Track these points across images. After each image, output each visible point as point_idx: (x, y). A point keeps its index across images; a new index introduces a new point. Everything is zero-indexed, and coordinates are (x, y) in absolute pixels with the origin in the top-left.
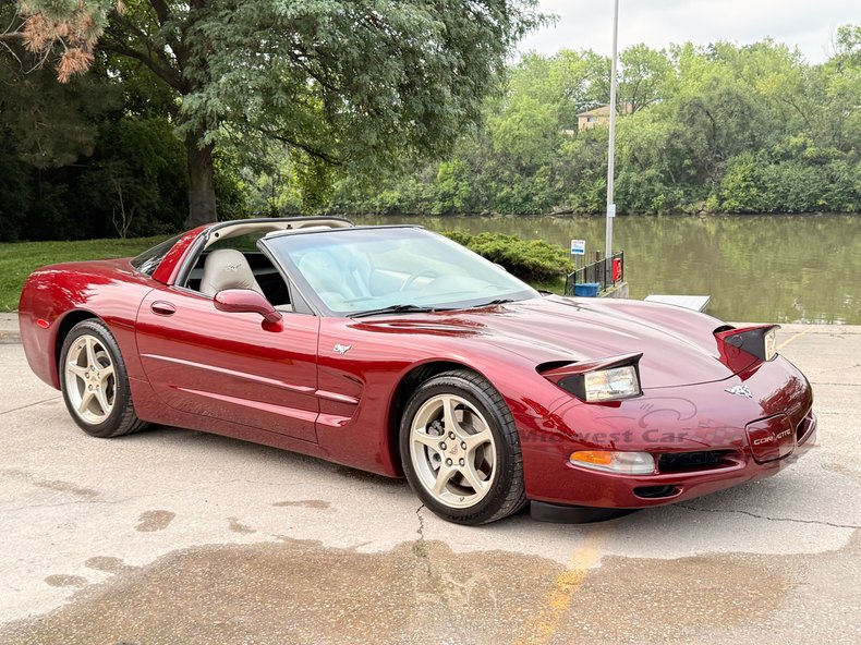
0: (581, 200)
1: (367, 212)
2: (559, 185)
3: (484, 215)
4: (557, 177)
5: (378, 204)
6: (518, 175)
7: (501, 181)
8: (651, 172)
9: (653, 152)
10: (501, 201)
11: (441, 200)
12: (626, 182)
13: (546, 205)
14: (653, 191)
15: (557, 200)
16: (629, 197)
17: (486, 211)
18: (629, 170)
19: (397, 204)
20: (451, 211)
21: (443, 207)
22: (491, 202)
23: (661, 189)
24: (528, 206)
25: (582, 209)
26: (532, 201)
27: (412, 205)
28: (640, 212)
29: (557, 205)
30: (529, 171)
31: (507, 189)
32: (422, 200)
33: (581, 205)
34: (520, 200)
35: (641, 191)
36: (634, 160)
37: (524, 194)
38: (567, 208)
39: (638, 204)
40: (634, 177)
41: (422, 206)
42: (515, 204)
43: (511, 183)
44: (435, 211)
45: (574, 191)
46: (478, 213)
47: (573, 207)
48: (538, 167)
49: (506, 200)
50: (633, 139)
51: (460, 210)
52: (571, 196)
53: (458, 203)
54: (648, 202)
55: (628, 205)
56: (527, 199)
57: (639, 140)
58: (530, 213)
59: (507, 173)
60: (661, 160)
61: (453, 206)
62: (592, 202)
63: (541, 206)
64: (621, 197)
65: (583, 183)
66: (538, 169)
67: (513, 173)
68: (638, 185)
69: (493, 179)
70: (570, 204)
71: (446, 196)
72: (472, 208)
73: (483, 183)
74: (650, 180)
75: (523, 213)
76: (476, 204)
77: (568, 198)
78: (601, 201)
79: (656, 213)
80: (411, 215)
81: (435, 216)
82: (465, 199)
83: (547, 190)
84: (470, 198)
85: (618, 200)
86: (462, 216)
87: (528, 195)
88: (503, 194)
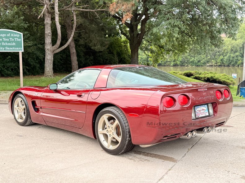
0: (215, 62)
2: (209, 57)
3: (186, 66)
4: (208, 55)
6: (196, 55)
7: (191, 56)
8: (237, 54)
9: (238, 48)
10: (191, 62)
11: (173, 62)
12: (230, 56)
13: (205, 63)
14: (238, 59)
15: (208, 62)
16: (230, 61)
18: (230, 53)
20: (176, 65)
21: (174, 64)
22: (188, 62)
23: (240, 59)
24: (199, 64)
25: (216, 65)
26: (200, 62)
27: (165, 63)
28: (233, 66)
29: (208, 63)
31: (193, 59)
32: (168, 62)
33: (215, 63)
34: (197, 62)
35: (234, 59)
36: (232, 50)
37: (198, 60)
38: (211, 64)
39: (233, 63)
40: (232, 55)
41: (168, 63)
42: (195, 63)
43: (194, 57)
44: (172, 65)
45: (213, 59)
46: (184, 66)
47: (213, 64)
49: (192, 62)
50: (232, 44)
52: (213, 61)
53: (178, 63)
54: (236, 63)
55: (230, 64)
56: (199, 61)
57: (234, 44)
58: (199, 66)
60: (240, 50)
62: (219, 62)
63: (203, 64)
64: (228, 61)
65: (216, 57)
68: (233, 57)
69: (189, 56)
70: (212, 63)
71: (175, 61)
72: (182, 64)
73: (186, 57)
74: (237, 56)
75: (198, 66)
76: (184, 63)
77: (211, 61)
78: (222, 62)
79: (238, 66)
80: (164, 66)
81: (171, 66)
82: (180, 61)
83: (205, 59)
84: (182, 61)
85: (227, 62)
86: (180, 66)
87: (199, 60)
88: (192, 60)
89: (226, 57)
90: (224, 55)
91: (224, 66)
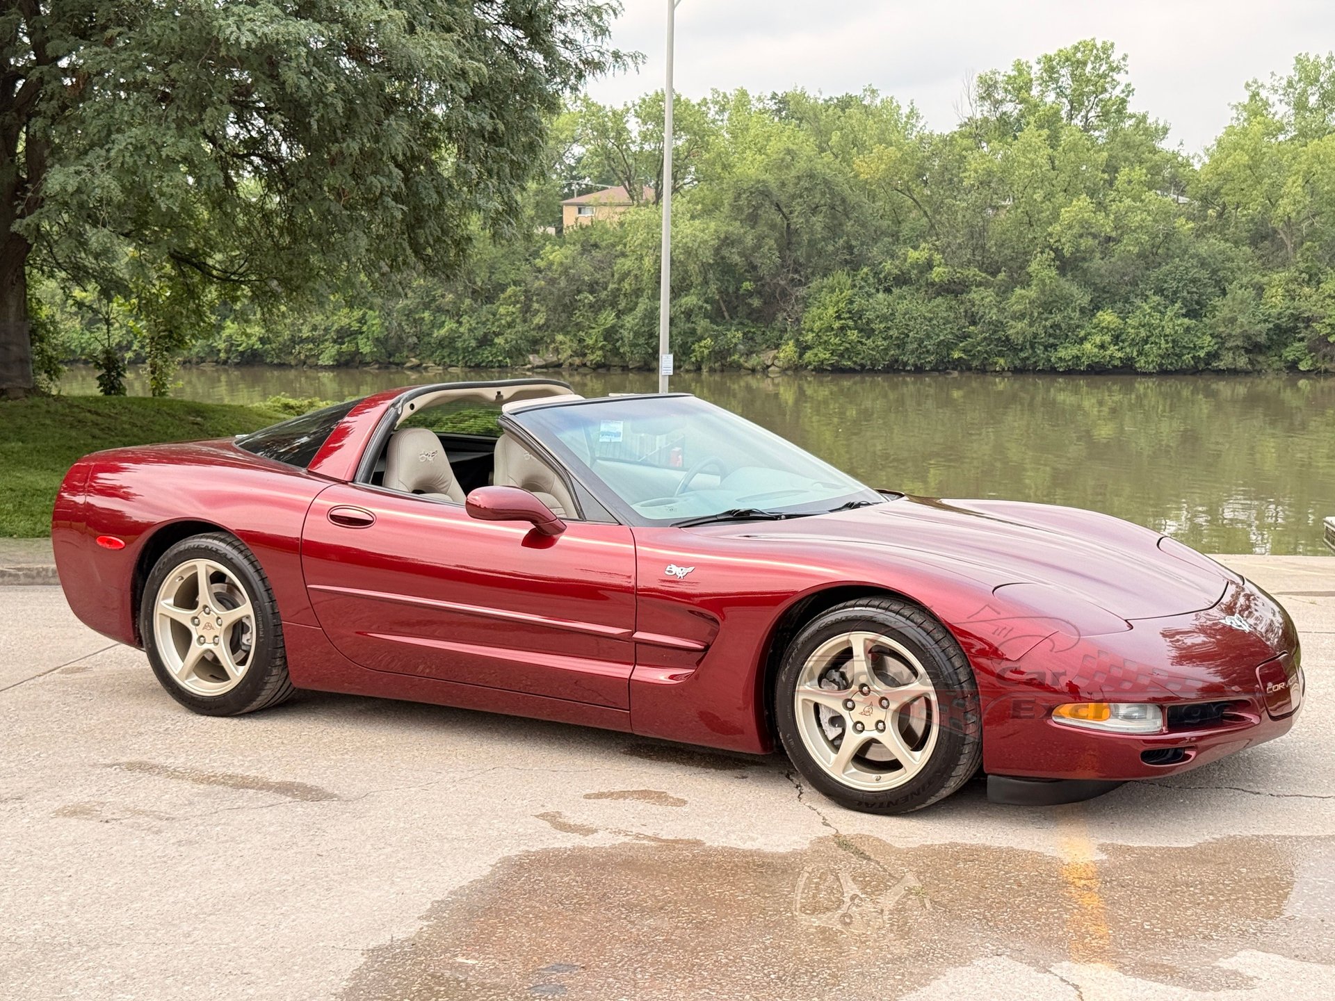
0: (575, 345)
1: (202, 360)
2: (539, 320)
3: (411, 368)
4: (536, 306)
5: (222, 346)
6: (468, 301)
7: (439, 310)
8: (690, 300)
9: (694, 269)
10: (441, 344)
11: (335, 341)
12: (651, 316)
13: (516, 353)
14: (693, 332)
15: (535, 344)
16: (655, 342)
17: (415, 361)
18: (653, 298)
19: (258, 346)
20: (352, 359)
21: (340, 353)
22: (424, 346)
23: (706, 330)
24: (486, 354)
25: (577, 361)
26: (492, 344)
27: (286, 348)
29: (536, 352)
30: (489, 295)
31: (450, 325)
32: (302, 341)
33: (575, 354)
34: (473, 344)
37: (480, 333)
38: (551, 358)
41: (301, 351)
42: (465, 350)
43: (457, 315)
44: (325, 360)
45: (563, 330)
46: (400, 365)
47: (563, 356)
48: (503, 288)
49: (448, 343)
51: (368, 359)
52: (560, 337)
53: (366, 348)
54: (685, 349)
55: (655, 356)
56: (485, 341)
58: (489, 366)
59: (450, 297)
60: (706, 282)
61: (357, 352)
62: (593, 349)
63: (509, 354)
64: (641, 340)
65: (578, 317)
66: (503, 291)
67: (460, 297)
69: (427, 306)
70: (557, 351)
71: (343, 335)
72: (390, 355)
73: (409, 313)
74: (688, 314)
75: (478, 366)
76: (397, 349)
77: (553, 341)
78: (609, 347)
79: (699, 369)
80: (282, 366)
81: (326, 368)
82: (377, 339)
83: (519, 328)
84: (387, 338)
85: (636, 345)
86: (374, 369)
87: (485, 335)
88: (443, 332)
89: (629, 321)
90: (622, 304)
91: (625, 369)
